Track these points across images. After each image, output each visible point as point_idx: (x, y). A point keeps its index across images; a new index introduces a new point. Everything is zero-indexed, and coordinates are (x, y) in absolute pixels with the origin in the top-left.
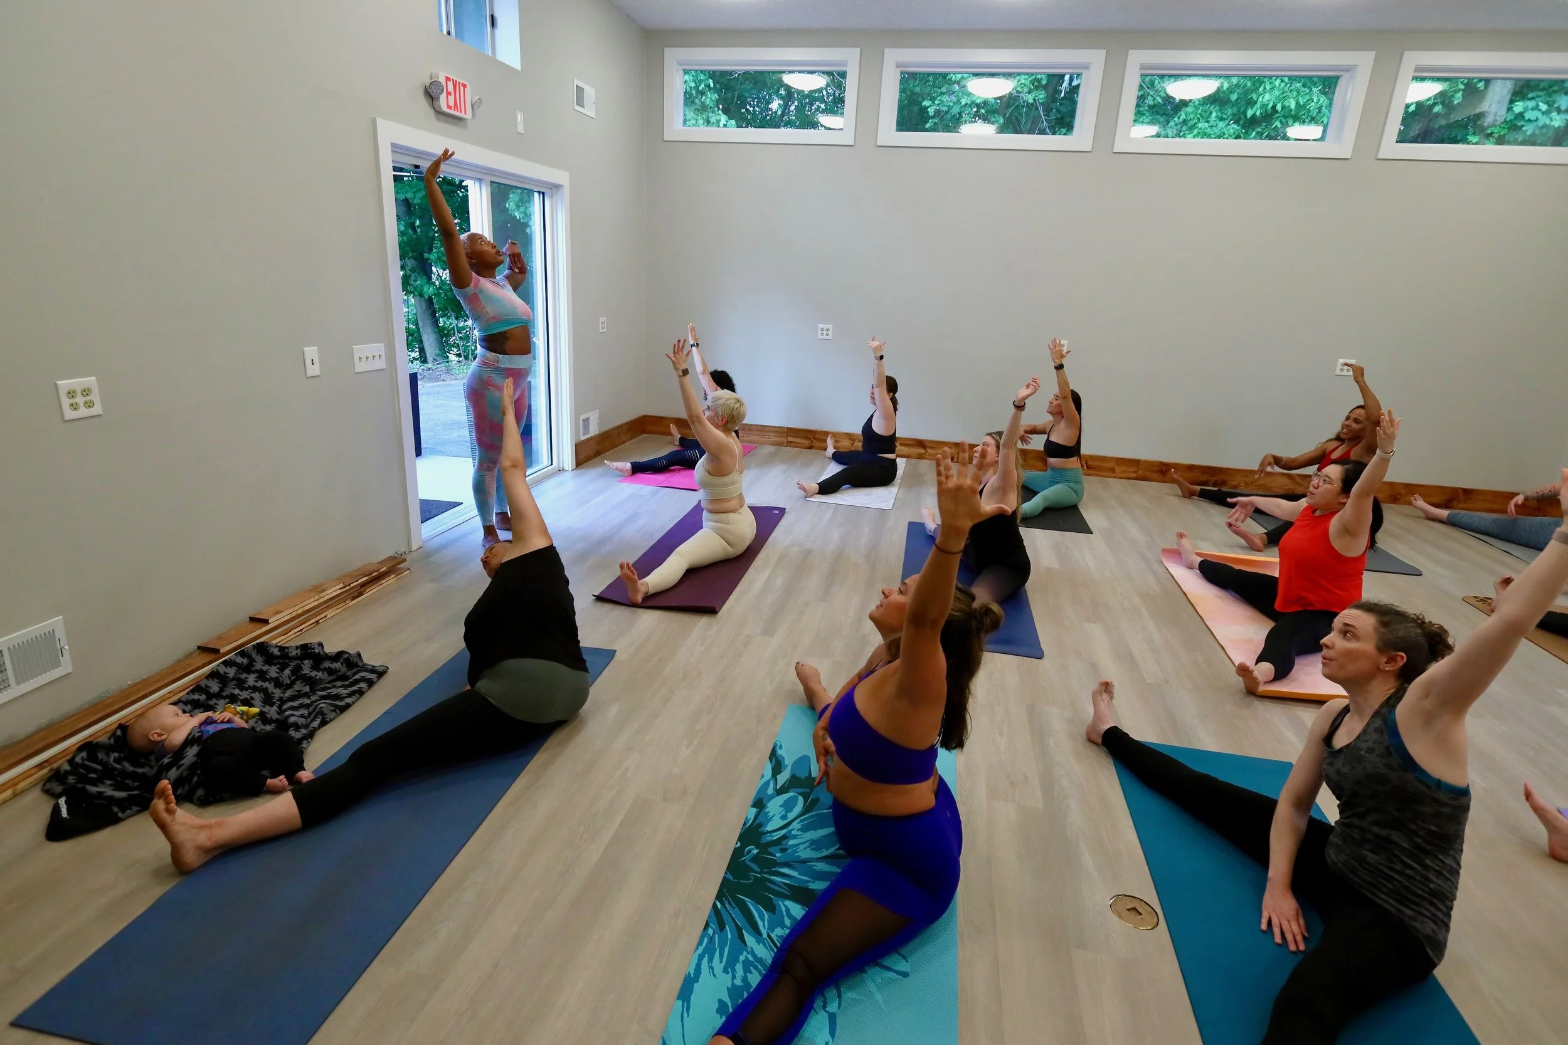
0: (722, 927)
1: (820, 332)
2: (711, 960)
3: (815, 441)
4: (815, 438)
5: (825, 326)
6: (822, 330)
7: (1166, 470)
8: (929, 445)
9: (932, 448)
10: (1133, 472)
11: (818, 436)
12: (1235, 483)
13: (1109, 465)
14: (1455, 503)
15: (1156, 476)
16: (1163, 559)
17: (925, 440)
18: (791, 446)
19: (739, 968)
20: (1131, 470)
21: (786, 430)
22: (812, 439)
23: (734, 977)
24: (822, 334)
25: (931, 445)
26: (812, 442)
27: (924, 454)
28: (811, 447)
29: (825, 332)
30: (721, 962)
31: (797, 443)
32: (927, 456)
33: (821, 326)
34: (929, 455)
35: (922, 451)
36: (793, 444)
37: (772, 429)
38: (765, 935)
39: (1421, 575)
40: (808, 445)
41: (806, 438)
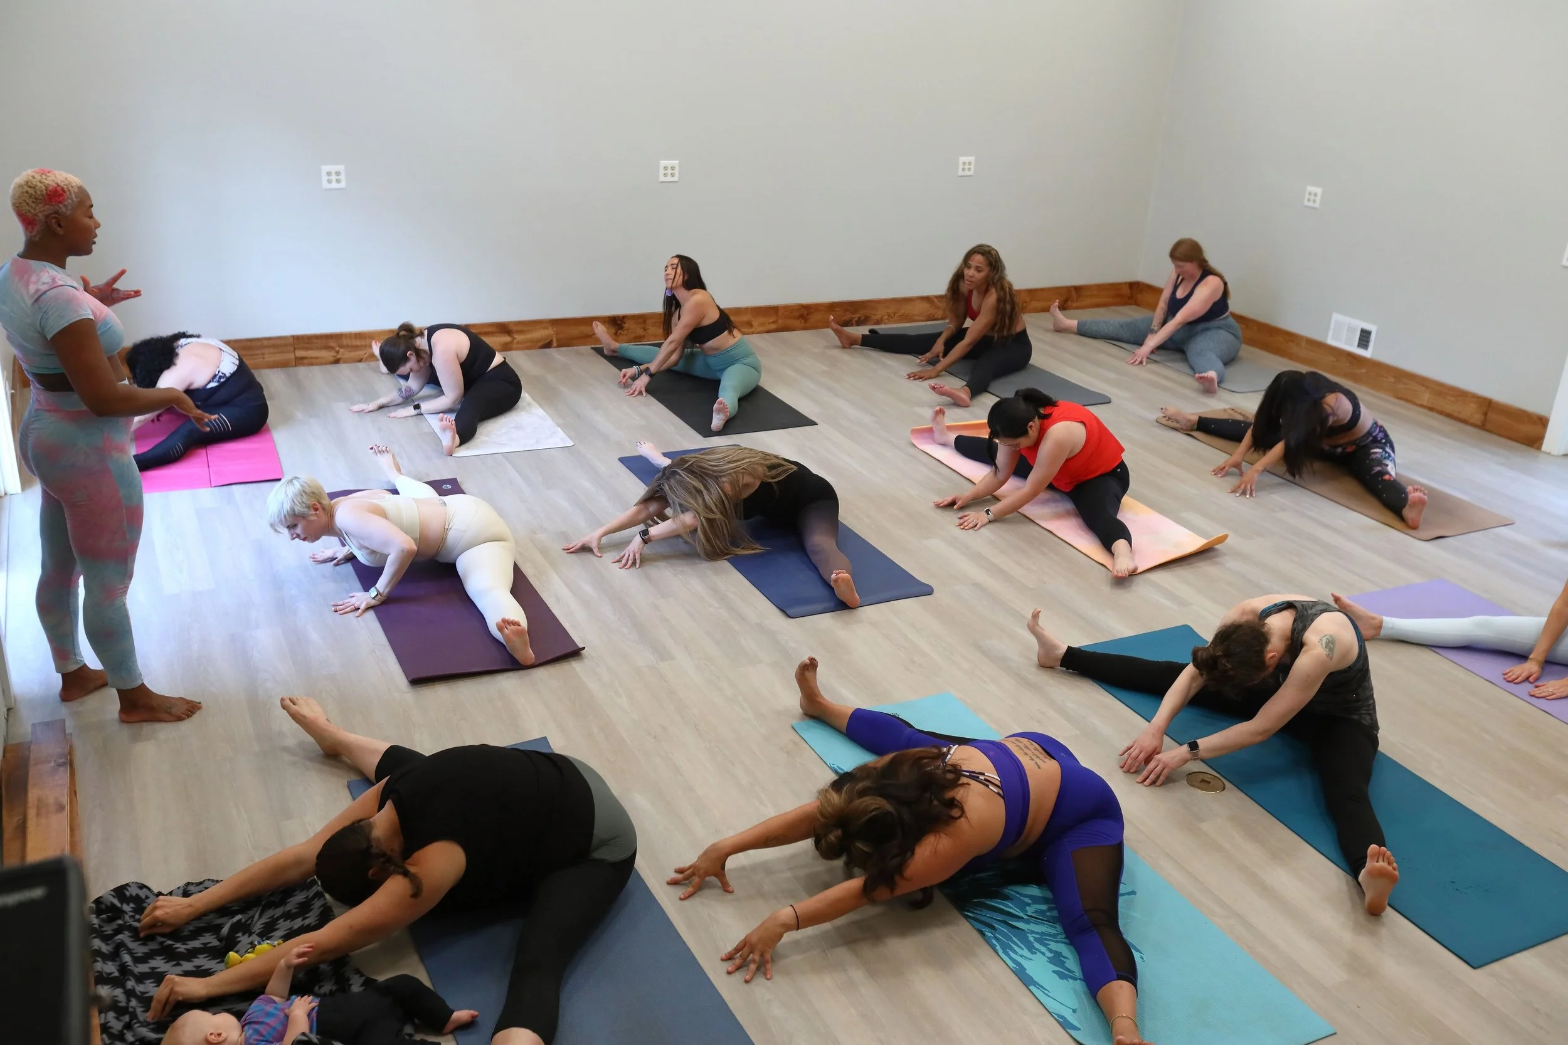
0: (992, 927)
1: (325, 178)
2: (1015, 952)
3: (341, 350)
4: (342, 347)
5: (333, 168)
6: (329, 174)
7: (807, 315)
8: (515, 328)
9: (520, 332)
10: (773, 322)
11: (345, 342)
12: (878, 317)
13: (745, 318)
14: (1070, 303)
15: (797, 323)
16: (915, 442)
17: (510, 323)
18: (303, 365)
19: (1037, 945)
20: (771, 321)
21: (291, 341)
22: (337, 349)
23: (1043, 954)
24: (329, 181)
25: (519, 328)
26: (338, 352)
27: (511, 342)
28: (337, 361)
29: (334, 177)
30: (1023, 949)
31: (311, 358)
32: (515, 346)
33: (325, 168)
34: (518, 343)
35: (507, 339)
36: (305, 361)
37: (266, 343)
38: (1025, 917)
39: (1110, 402)
40: (332, 359)
41: (328, 348)
